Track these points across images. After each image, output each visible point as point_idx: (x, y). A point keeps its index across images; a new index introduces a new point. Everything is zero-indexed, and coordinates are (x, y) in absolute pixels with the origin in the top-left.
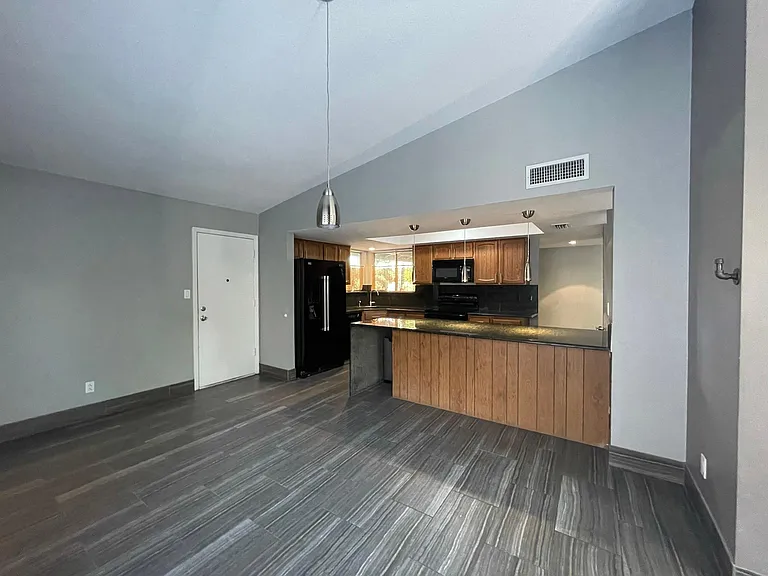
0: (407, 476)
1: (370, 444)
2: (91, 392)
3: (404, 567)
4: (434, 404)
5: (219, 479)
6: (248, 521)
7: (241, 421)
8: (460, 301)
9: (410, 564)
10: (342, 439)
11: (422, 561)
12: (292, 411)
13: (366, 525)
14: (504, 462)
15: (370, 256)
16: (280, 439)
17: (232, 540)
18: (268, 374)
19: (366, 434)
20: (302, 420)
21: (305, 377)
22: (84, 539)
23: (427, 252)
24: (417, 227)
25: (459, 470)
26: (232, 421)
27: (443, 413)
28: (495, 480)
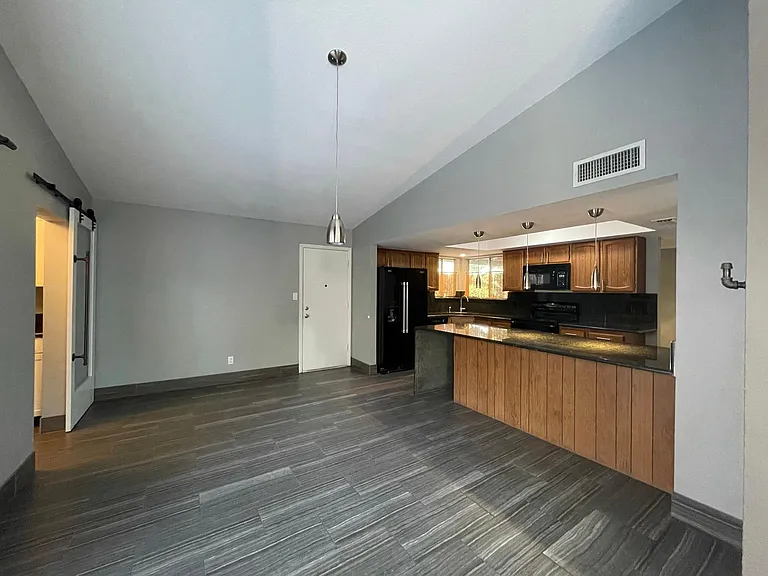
0: (424, 468)
1: (406, 437)
2: (231, 364)
3: (378, 531)
4: (490, 415)
5: (284, 437)
6: (288, 468)
7: (319, 400)
8: (554, 310)
9: (383, 532)
10: (386, 427)
11: (394, 532)
12: (361, 399)
13: (366, 495)
14: (532, 480)
15: (464, 263)
16: (339, 418)
17: (272, 477)
18: (356, 367)
19: (408, 428)
20: (363, 408)
21: (384, 373)
22: (199, 453)
23: (518, 258)
24: (482, 233)
25: (476, 476)
26: (312, 399)
27: (497, 423)
28: (509, 493)
